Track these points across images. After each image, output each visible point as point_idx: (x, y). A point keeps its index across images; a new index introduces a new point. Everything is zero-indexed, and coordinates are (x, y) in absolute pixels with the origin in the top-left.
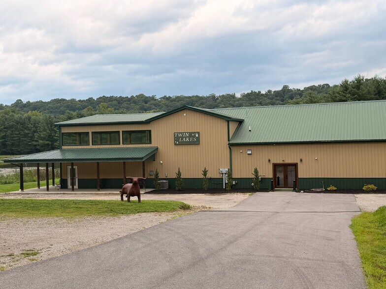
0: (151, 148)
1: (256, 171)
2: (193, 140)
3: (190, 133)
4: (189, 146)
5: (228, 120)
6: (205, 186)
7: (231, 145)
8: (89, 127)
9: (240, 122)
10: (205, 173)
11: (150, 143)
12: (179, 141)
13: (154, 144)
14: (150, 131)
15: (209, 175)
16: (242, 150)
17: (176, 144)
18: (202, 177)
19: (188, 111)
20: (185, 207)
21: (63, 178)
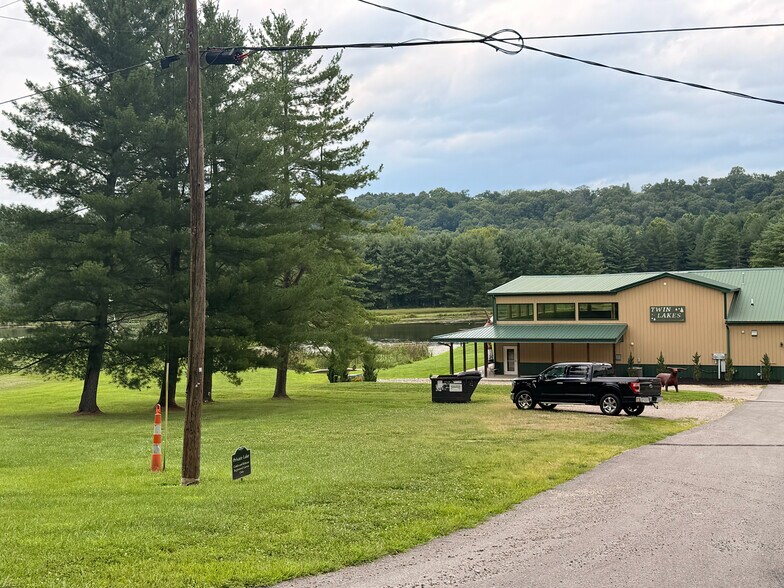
0: (619, 326)
1: (766, 358)
2: (678, 316)
3: (673, 308)
4: (670, 324)
5: (724, 291)
6: (697, 376)
7: (729, 324)
8: (533, 298)
9: (737, 293)
10: (697, 358)
11: (617, 318)
12: (657, 316)
13: (622, 320)
14: (617, 304)
15: (702, 362)
16: (743, 330)
17: (652, 321)
18: (693, 363)
19: (669, 279)
20: (721, 398)
21: (498, 361)
